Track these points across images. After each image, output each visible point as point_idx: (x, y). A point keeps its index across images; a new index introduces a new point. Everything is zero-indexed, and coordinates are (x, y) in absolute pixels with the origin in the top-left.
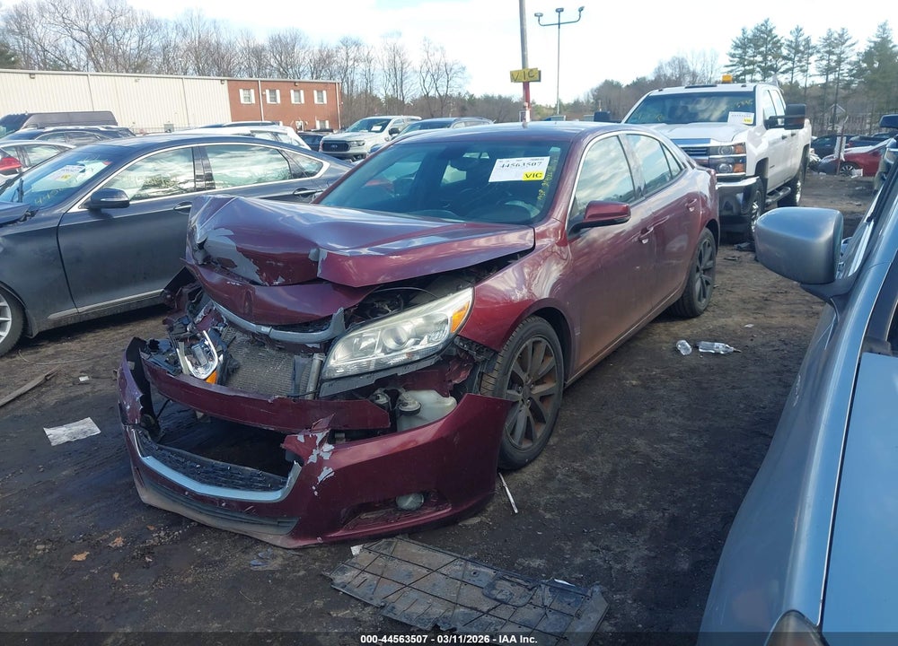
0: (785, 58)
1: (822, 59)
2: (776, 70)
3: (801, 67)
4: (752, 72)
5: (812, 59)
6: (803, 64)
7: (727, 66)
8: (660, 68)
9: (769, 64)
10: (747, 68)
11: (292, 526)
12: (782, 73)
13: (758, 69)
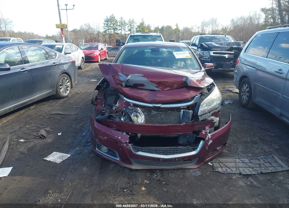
0: (119, 26)
1: (129, 27)
2: (117, 29)
3: (123, 29)
4: (110, 29)
5: (126, 26)
6: (124, 28)
7: (103, 27)
8: (82, 26)
9: (115, 27)
10: (109, 28)
11: (196, 161)
12: (119, 30)
13: (112, 28)
